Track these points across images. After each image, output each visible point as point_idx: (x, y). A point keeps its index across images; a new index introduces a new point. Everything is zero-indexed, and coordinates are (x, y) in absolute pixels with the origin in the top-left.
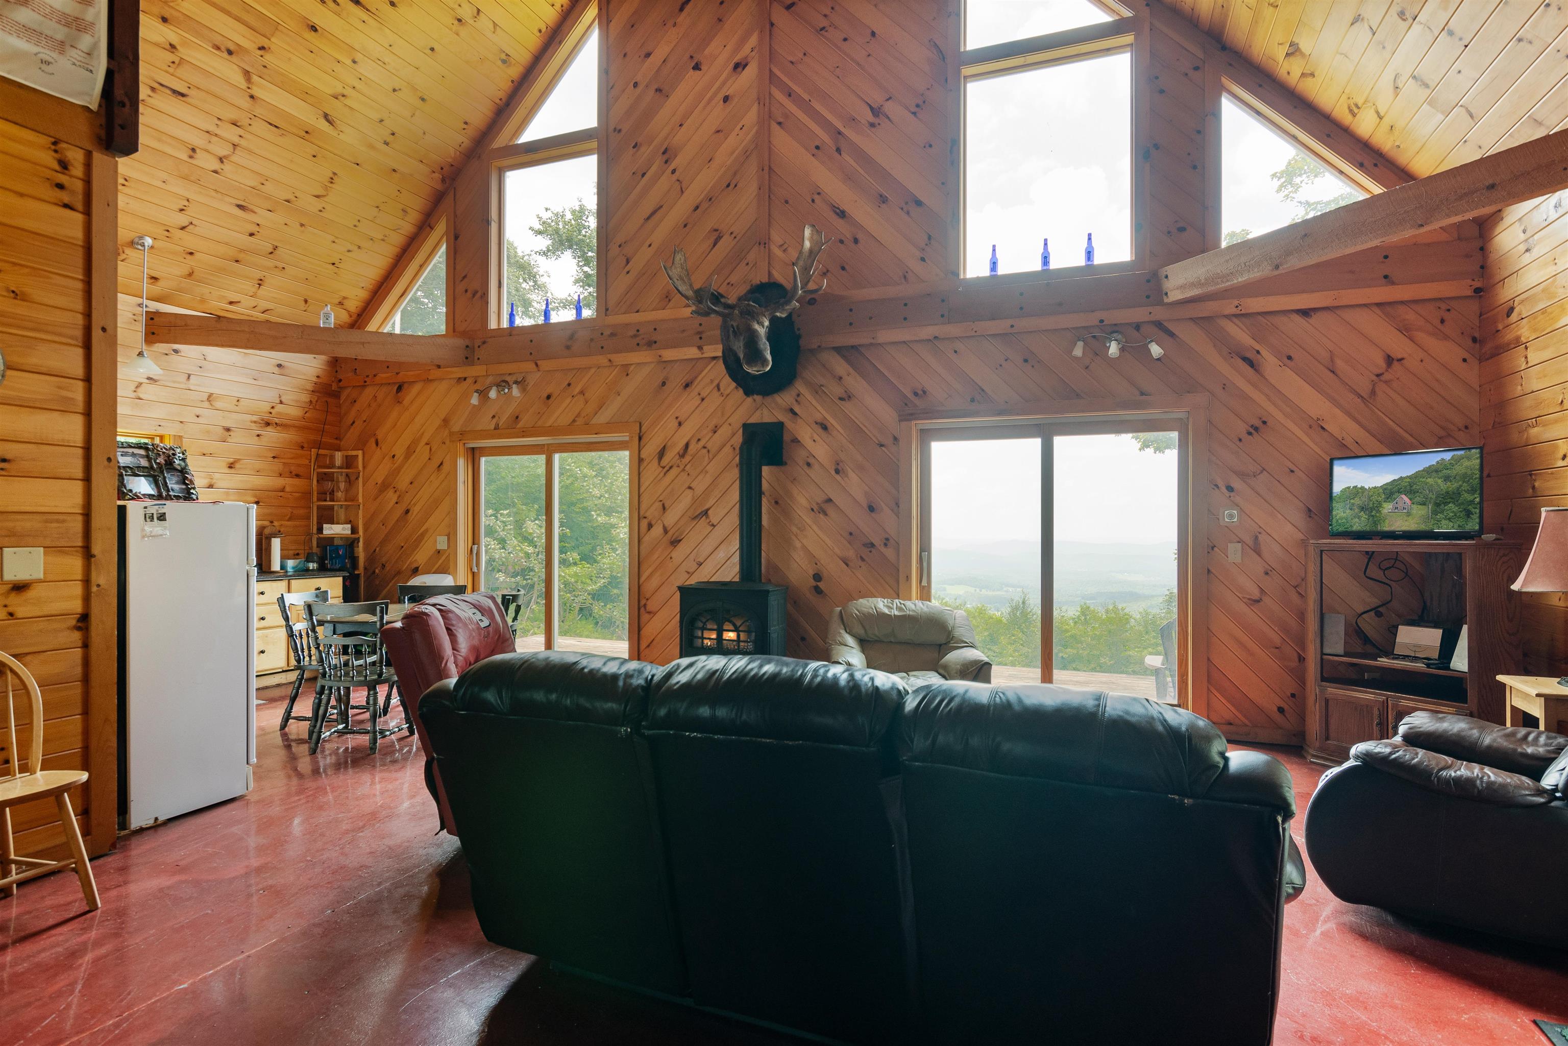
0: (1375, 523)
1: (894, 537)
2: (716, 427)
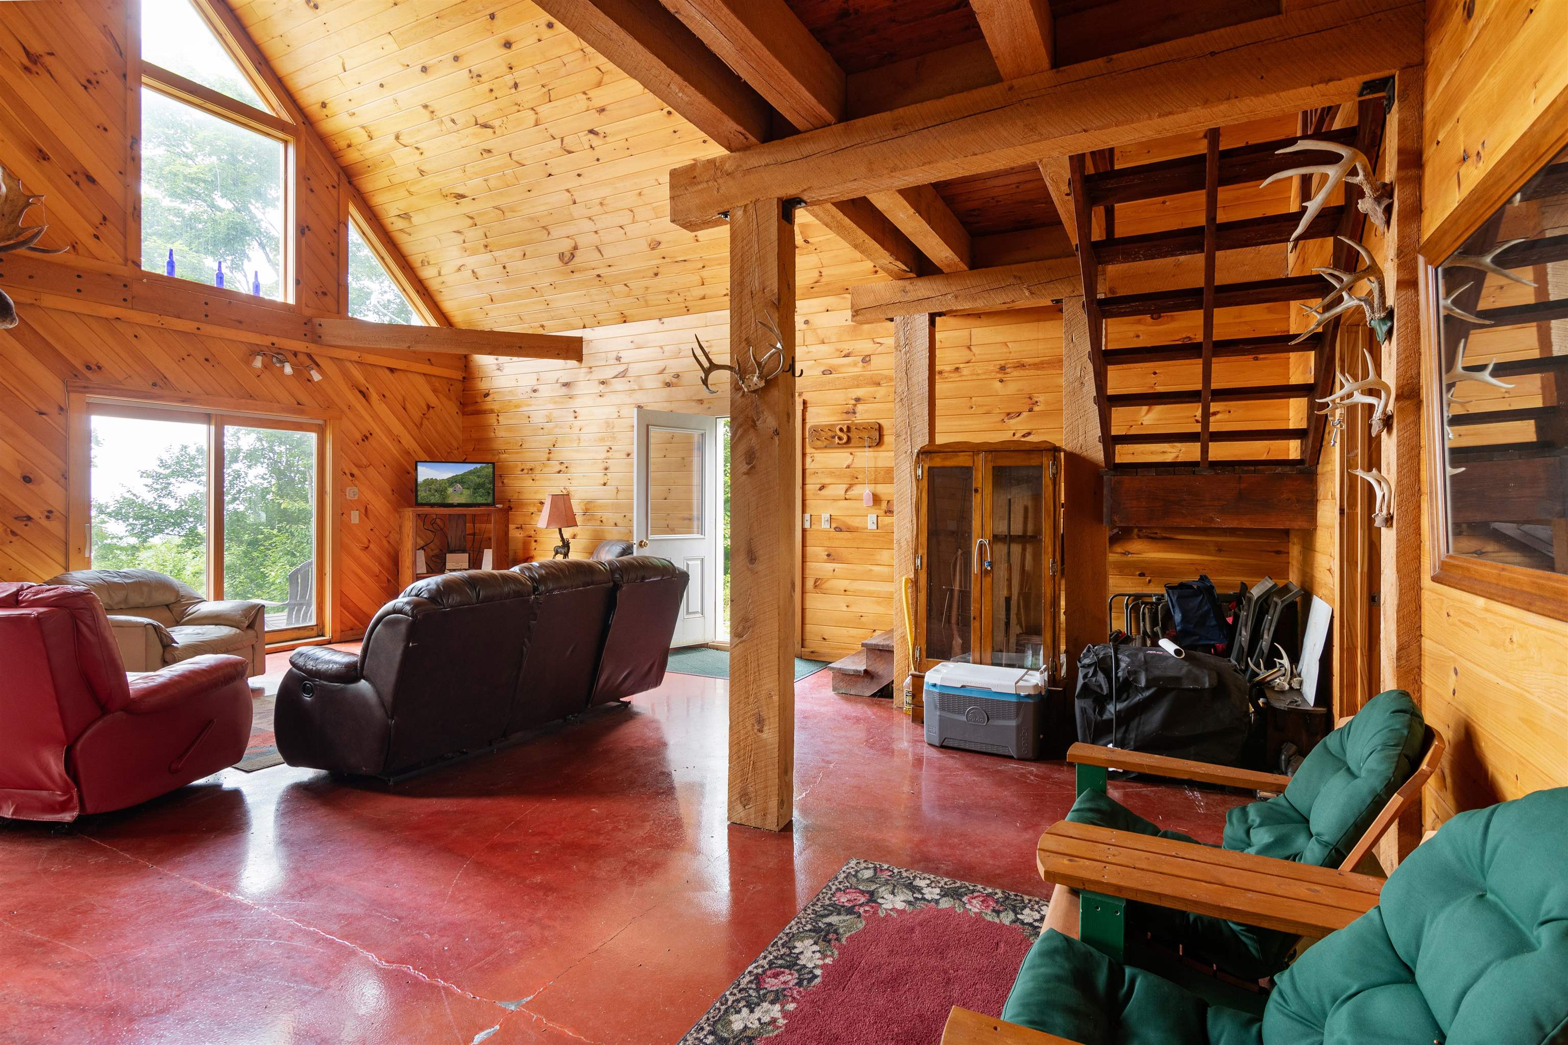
0: (444, 499)
1: (59, 509)
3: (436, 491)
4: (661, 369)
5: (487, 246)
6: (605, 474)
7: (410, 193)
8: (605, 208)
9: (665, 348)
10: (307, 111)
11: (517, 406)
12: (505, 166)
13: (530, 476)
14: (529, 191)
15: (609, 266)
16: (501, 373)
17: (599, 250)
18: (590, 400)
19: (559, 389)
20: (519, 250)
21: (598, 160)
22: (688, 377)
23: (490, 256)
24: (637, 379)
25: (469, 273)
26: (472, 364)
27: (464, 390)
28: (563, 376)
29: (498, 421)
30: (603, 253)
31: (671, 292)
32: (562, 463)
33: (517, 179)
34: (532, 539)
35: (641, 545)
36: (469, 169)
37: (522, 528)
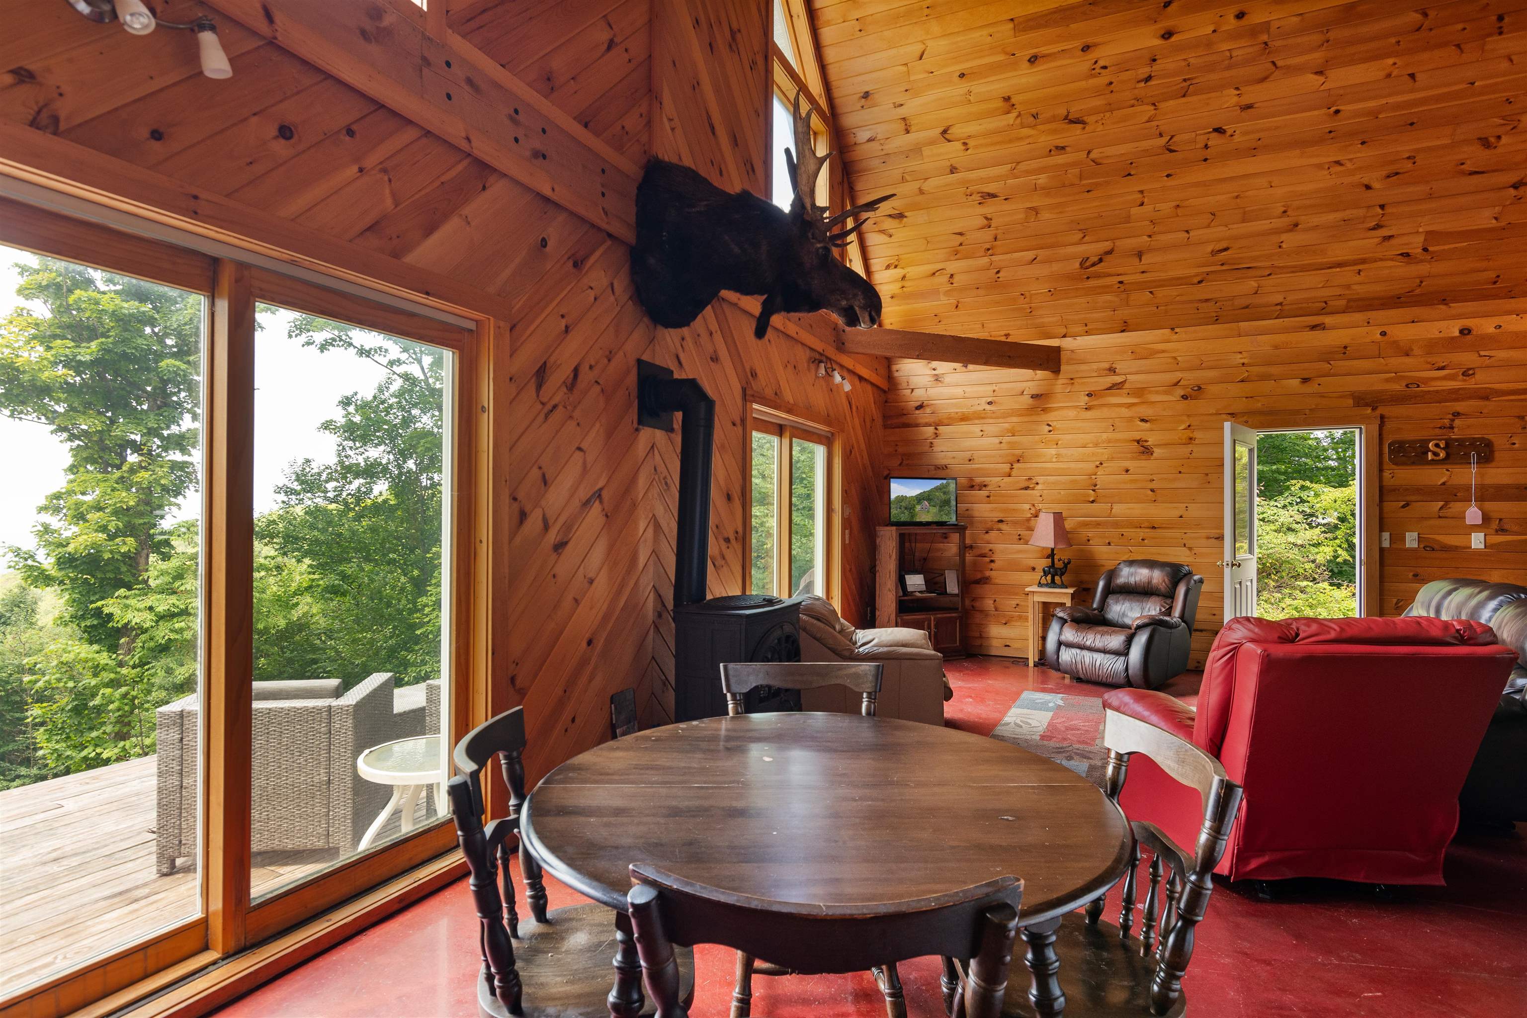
0: (912, 517)
1: (740, 530)
2: (611, 352)
3: (906, 508)
4: (1175, 381)
5: (988, 249)
6: (1094, 490)
7: (921, 192)
8: (1179, 211)
9: (1179, 358)
10: (838, 102)
11: (964, 418)
12: (1074, 164)
13: (984, 493)
14: (1088, 191)
15: (1143, 272)
16: (940, 384)
17: (1140, 255)
18: (1072, 413)
19: (1026, 400)
20: (1030, 255)
21: (1206, 160)
22: (1213, 389)
23: (986, 260)
24: (1139, 392)
25: (945, 279)
26: (896, 374)
27: (886, 402)
28: (1032, 387)
29: (936, 435)
30: (1143, 258)
31: (1207, 300)
32: (1030, 479)
33: (1081, 179)
34: (987, 559)
35: (1233, 565)
36: (1023, 167)
37: (971, 547)
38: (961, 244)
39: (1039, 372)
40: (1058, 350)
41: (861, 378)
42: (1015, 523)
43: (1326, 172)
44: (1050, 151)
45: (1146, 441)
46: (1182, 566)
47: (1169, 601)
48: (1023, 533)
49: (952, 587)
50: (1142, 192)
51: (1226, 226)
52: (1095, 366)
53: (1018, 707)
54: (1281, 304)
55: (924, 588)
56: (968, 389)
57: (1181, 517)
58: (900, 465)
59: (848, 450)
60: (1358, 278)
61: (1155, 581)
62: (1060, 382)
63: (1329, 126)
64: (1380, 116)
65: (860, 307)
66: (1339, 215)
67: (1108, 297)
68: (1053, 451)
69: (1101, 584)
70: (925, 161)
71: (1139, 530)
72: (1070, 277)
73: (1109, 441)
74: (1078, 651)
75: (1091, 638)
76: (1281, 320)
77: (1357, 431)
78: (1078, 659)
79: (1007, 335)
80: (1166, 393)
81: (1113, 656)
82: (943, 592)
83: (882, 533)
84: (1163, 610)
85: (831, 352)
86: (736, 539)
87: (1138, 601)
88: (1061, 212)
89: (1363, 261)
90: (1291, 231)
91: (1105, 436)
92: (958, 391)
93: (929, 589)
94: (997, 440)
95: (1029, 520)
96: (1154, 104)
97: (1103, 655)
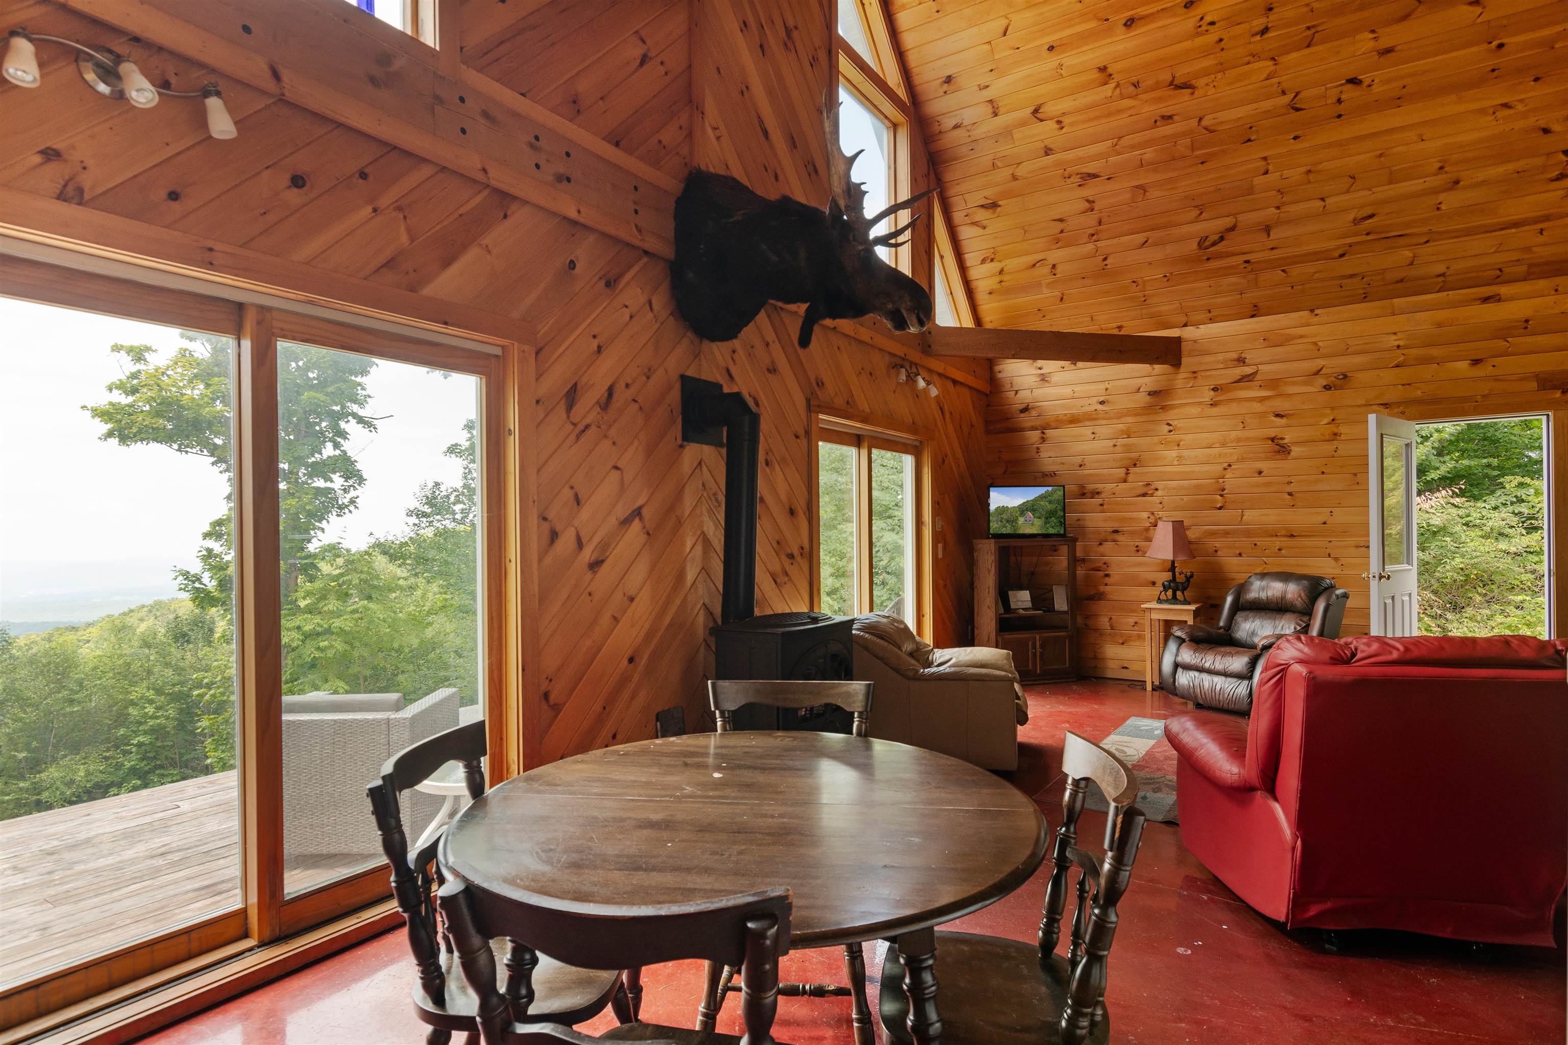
0: (1015, 529)
1: (806, 545)
2: (649, 370)
3: (1008, 521)
4: (1315, 369)
5: (1093, 235)
6: (1222, 496)
7: (1014, 178)
8: (1311, 176)
9: (1320, 344)
10: (919, 89)
11: (1074, 420)
12: (1184, 134)
13: (1097, 501)
14: (1202, 163)
15: (1272, 249)
16: (1047, 385)
17: (1267, 230)
18: (1195, 410)
19: (1142, 399)
20: (1141, 237)
21: (1339, 116)
22: (1363, 377)
23: (1090, 246)
24: (1274, 383)
25: (1046, 270)
26: (1000, 376)
27: (988, 406)
28: (1149, 383)
29: (1043, 440)
30: (1271, 233)
31: (1352, 276)
32: (1148, 485)
33: (1193, 150)
34: (1101, 574)
35: (1381, 577)
36: (1126, 141)
37: (1083, 560)
38: (1062, 232)
39: (1156, 366)
40: (1178, 340)
41: (955, 382)
42: (1132, 533)
43: (1493, 117)
44: (1156, 122)
45: (1282, 439)
46: (1322, 579)
47: (1306, 619)
48: (1142, 544)
49: (1061, 603)
50: (1265, 159)
51: (1370, 190)
52: (1221, 357)
53: (1119, 734)
54: (1443, 275)
55: (1029, 605)
56: (1078, 388)
57: (1325, 523)
58: (1004, 473)
59: (940, 460)
60: (1541, 239)
61: (1289, 596)
62: (1181, 376)
63: (1491, 63)
64: (1557, 46)
65: (907, 310)
66: (1511, 167)
67: (1232, 279)
68: (1174, 453)
69: (1229, 599)
70: (1017, 144)
71: (1275, 539)
72: (1187, 260)
73: (1239, 440)
74: (1197, 674)
75: (1210, 660)
76: (1446, 293)
77: (1544, 418)
78: (1196, 683)
79: (1120, 328)
80: (1305, 383)
81: (1235, 680)
82: (1050, 608)
83: (980, 546)
84: (1299, 628)
85: (915, 356)
86: (802, 555)
87: (1270, 618)
88: (1172, 189)
89: (1547, 218)
90: (1451, 189)
91: (1234, 434)
92: (1067, 391)
93: (1035, 607)
94: (1111, 443)
95: (1147, 529)
96: (1273, 59)
97: (1223, 678)
